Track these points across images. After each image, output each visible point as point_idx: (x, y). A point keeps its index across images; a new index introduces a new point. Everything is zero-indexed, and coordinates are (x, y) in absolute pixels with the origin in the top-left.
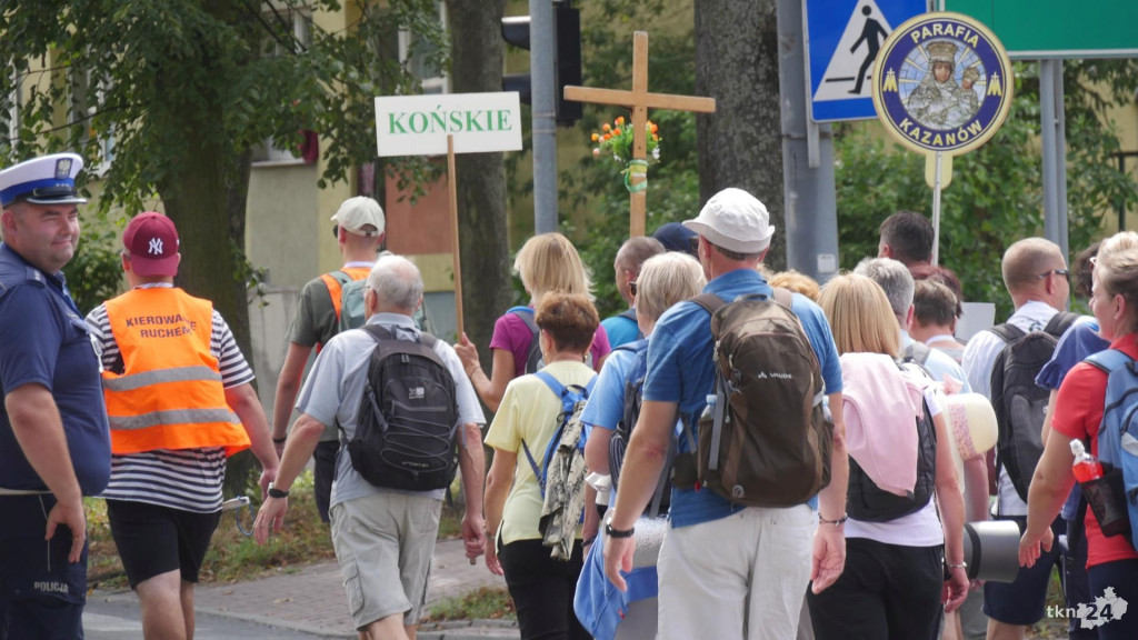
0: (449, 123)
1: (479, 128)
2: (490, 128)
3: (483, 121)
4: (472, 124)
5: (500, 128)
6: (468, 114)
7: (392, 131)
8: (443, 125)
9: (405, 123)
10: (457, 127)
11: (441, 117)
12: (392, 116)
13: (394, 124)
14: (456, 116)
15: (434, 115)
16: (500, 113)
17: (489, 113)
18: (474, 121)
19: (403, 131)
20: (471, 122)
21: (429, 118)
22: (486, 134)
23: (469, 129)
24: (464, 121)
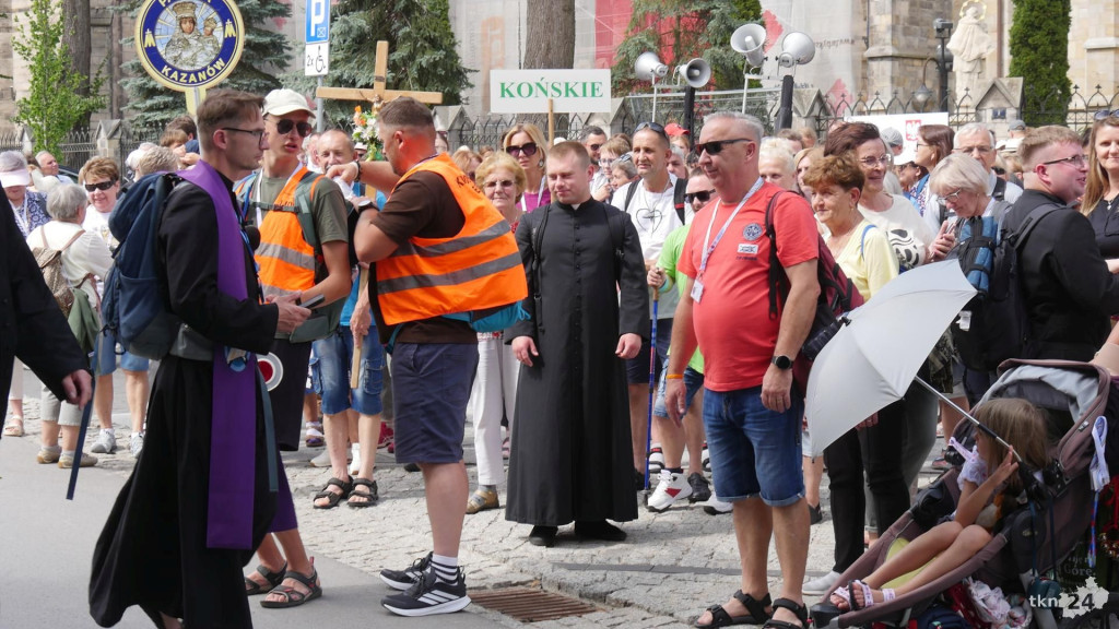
0: (550, 91)
1: (575, 95)
2: (585, 95)
3: (578, 89)
4: (570, 92)
5: (593, 95)
6: (567, 84)
7: (503, 96)
8: (546, 93)
9: (514, 90)
10: (557, 94)
11: (544, 86)
12: (503, 85)
13: (504, 91)
14: (556, 86)
15: (538, 84)
16: (593, 84)
17: (584, 84)
18: (571, 90)
19: (511, 96)
20: (569, 90)
21: (534, 86)
22: (581, 100)
23: (567, 95)
24: (563, 90)
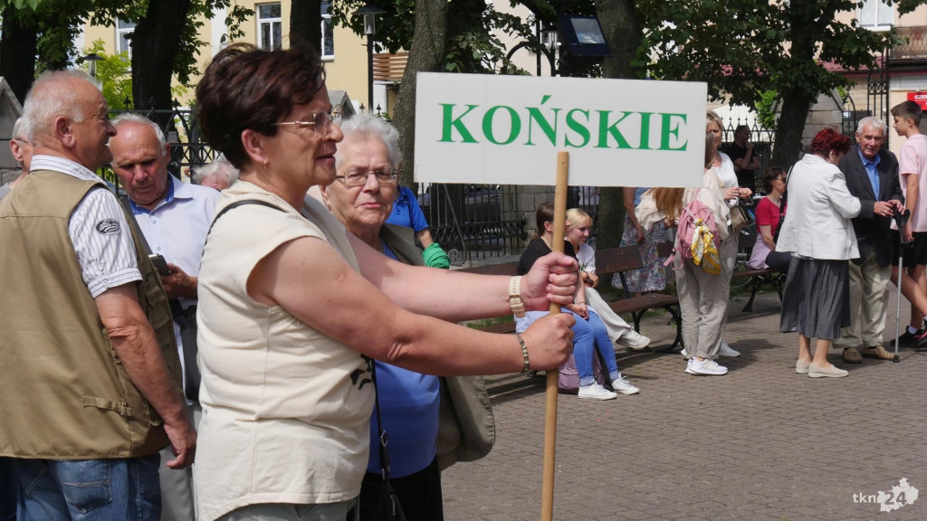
0: (563, 130)
1: (623, 144)
2: (644, 144)
3: (631, 130)
4: (610, 136)
5: (665, 145)
6: (604, 115)
7: (446, 137)
8: (551, 135)
9: (473, 124)
10: (577, 138)
11: (549, 117)
12: (448, 109)
13: (451, 125)
14: (578, 118)
15: (535, 113)
16: (666, 118)
17: (645, 118)
18: (615, 131)
19: (468, 138)
20: (608, 131)
21: (524, 117)
22: (635, 154)
23: (602, 143)
24: (593, 126)
